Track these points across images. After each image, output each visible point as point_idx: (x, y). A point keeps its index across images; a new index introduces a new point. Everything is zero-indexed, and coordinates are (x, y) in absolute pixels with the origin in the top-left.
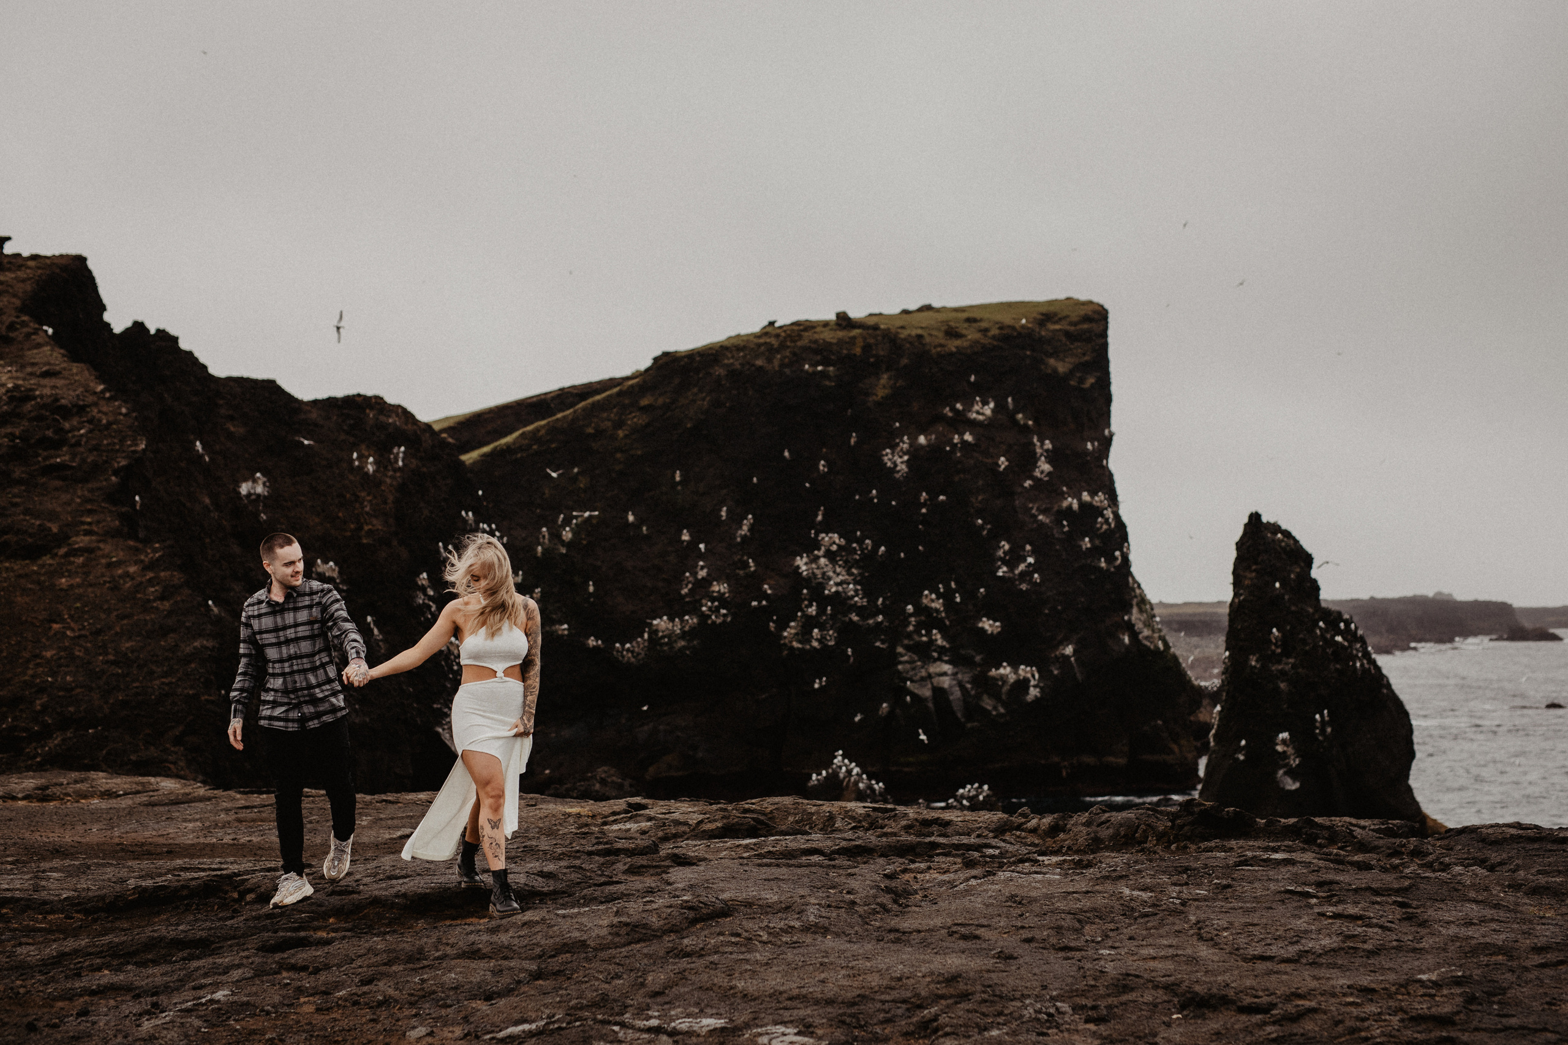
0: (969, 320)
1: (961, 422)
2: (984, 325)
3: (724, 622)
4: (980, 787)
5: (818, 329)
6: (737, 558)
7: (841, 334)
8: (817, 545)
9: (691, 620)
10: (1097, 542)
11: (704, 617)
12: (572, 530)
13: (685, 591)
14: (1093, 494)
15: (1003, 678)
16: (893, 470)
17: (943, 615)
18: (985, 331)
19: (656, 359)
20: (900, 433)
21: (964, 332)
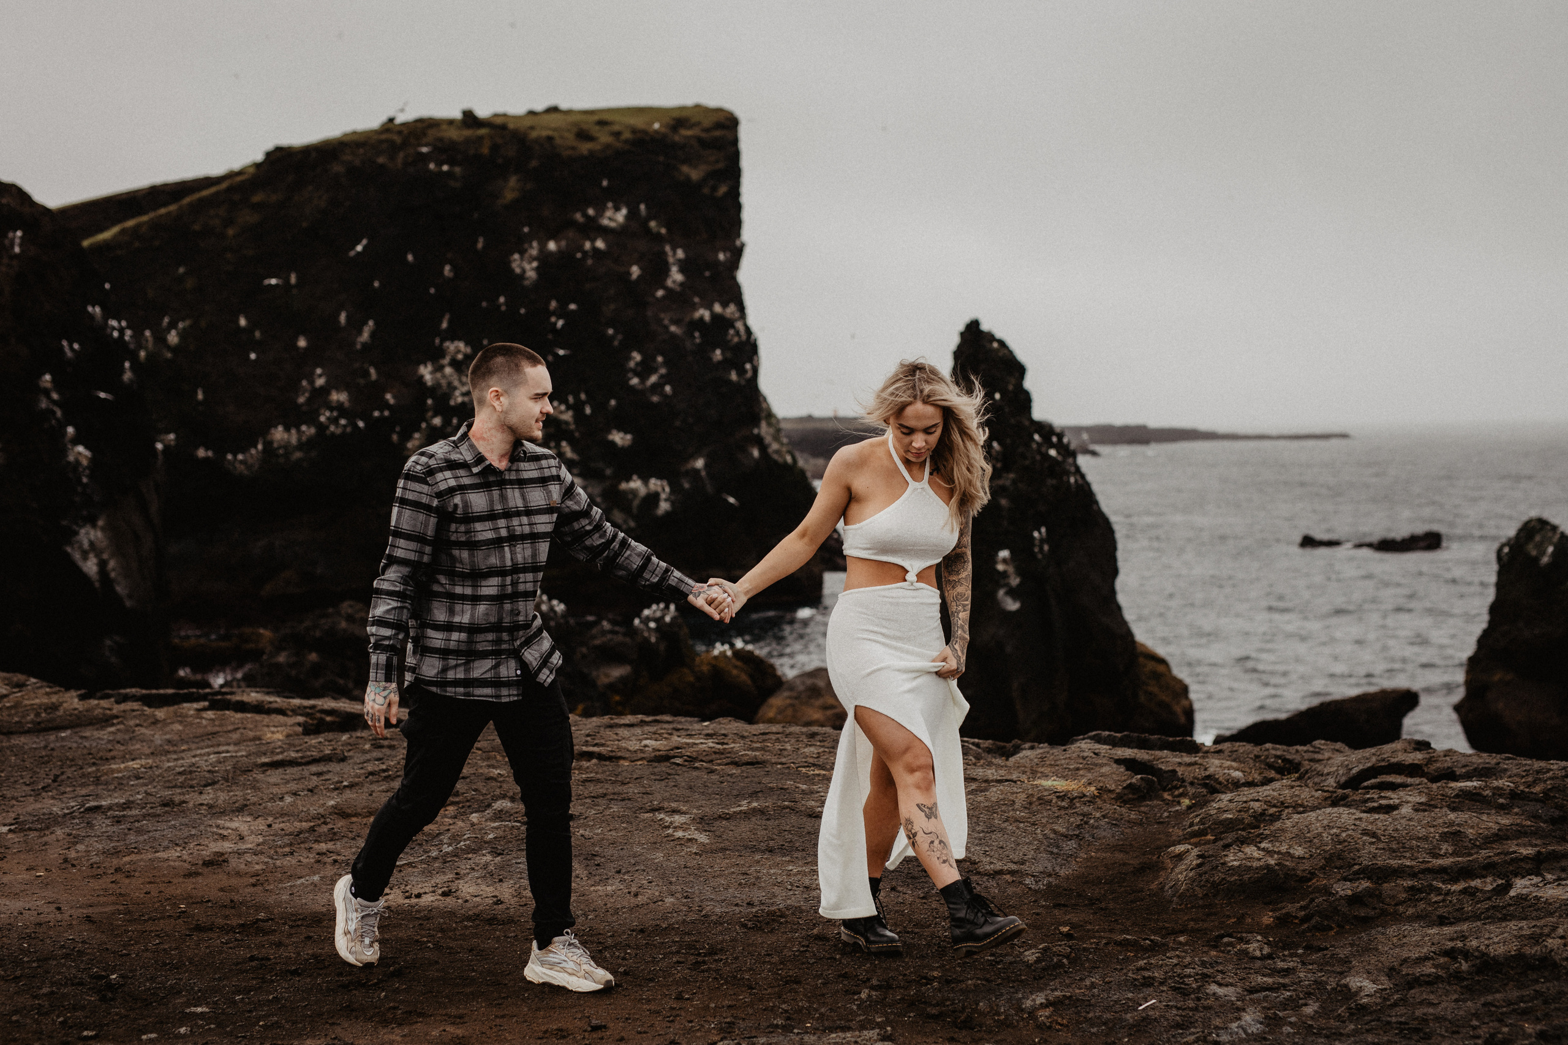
0: (602, 123)
1: (593, 229)
2: (616, 128)
3: (344, 434)
4: (667, 607)
5: (444, 127)
6: (357, 365)
7: (468, 133)
8: (441, 353)
9: (308, 431)
10: (729, 355)
11: (322, 428)
12: (178, 334)
13: (301, 400)
14: (725, 305)
15: (634, 492)
16: (522, 276)
17: (573, 427)
18: (617, 134)
19: (269, 155)
20: (529, 238)
21: (598, 135)
